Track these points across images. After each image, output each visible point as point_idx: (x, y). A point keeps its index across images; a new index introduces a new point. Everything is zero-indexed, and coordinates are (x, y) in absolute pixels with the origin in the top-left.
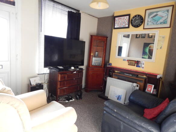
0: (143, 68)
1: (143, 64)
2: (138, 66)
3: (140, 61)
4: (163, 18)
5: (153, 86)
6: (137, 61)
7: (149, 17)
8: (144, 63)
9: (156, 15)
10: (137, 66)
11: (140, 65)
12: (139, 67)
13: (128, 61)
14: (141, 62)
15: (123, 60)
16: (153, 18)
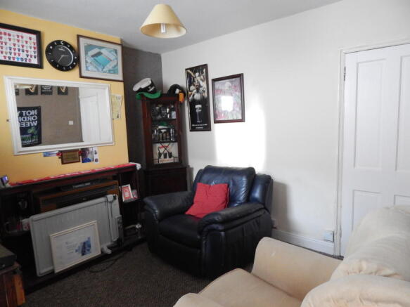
0: (96, 160)
1: (96, 153)
2: (85, 160)
3: (87, 149)
4: (111, 63)
5: (129, 186)
6: (82, 149)
7: (86, 53)
8: (97, 150)
9: (99, 54)
10: (83, 162)
11: (89, 157)
12: (89, 161)
13: (58, 154)
14: (91, 150)
15: (45, 156)
16: (95, 58)
